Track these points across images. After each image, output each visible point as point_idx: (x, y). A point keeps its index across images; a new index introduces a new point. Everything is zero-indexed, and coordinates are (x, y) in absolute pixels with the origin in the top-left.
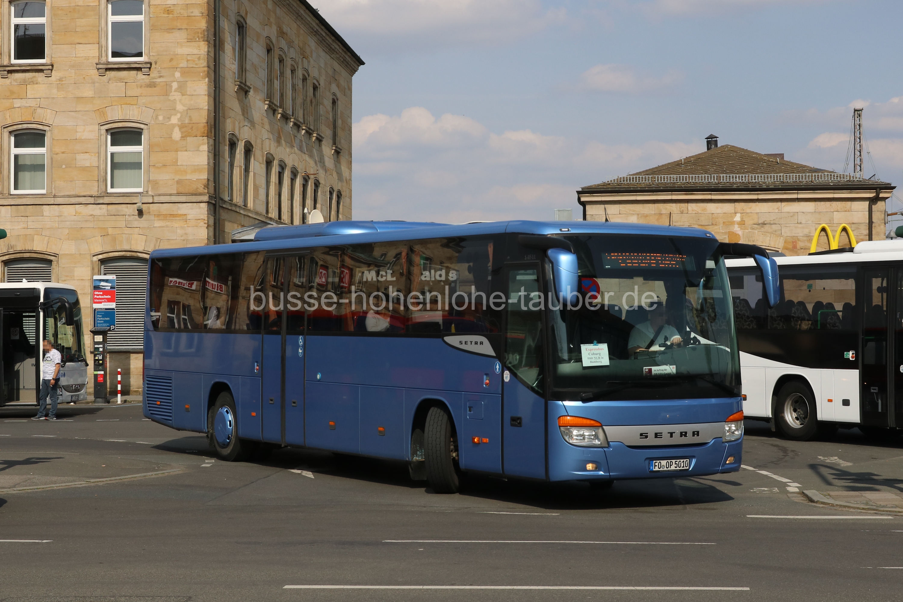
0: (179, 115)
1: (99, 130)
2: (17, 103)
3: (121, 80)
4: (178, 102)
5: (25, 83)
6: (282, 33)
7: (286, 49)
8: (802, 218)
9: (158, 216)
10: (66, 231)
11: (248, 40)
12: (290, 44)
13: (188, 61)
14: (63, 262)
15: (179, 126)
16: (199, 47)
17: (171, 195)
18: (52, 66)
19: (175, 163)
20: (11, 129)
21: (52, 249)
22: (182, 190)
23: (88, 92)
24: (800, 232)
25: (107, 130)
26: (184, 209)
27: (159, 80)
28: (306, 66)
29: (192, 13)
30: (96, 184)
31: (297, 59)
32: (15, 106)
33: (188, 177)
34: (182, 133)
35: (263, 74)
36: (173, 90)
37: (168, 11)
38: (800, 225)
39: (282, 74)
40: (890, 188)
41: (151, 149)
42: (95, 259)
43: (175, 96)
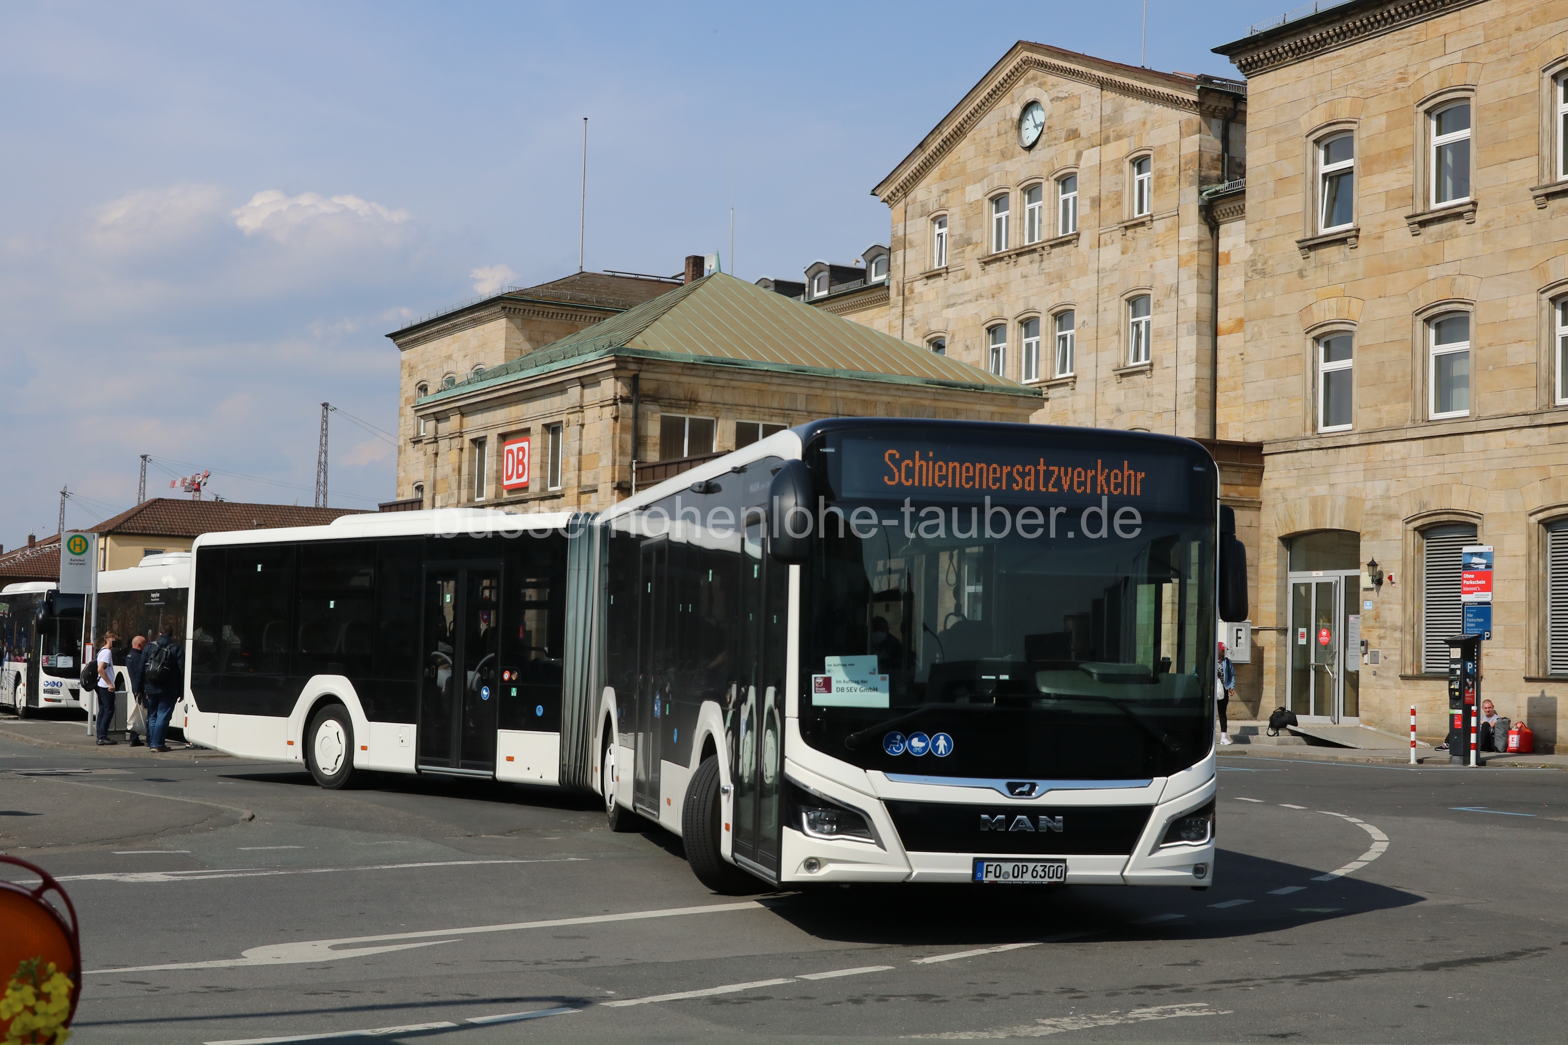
1: (1539, 300)
2: (1432, 273)
5: (1441, 239)
14: (1488, 524)
18: (1477, 205)
21: (1475, 508)
23: (1523, 239)
25: (1553, 299)
30: (1532, 392)
32: (1430, 277)
42: (1533, 519)
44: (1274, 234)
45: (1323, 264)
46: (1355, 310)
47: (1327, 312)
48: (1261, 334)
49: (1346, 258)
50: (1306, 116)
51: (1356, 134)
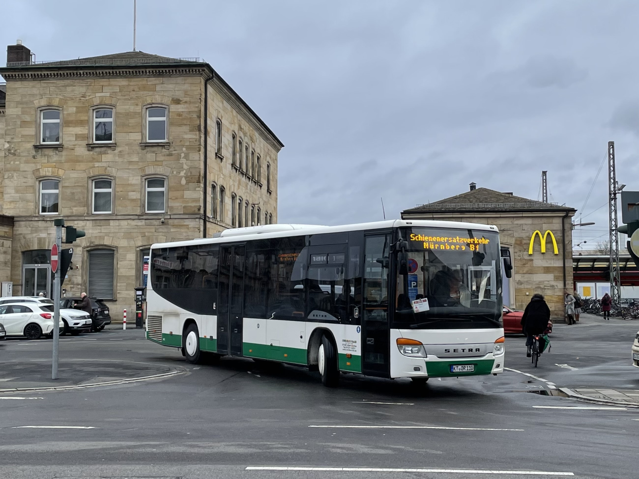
0: (185, 171)
1: (141, 179)
2: (97, 164)
3: (153, 152)
4: (184, 164)
5: (101, 153)
6: (240, 128)
7: (243, 138)
8: (525, 227)
9: (173, 225)
10: (123, 234)
11: (223, 132)
12: (245, 134)
13: (190, 142)
14: (120, 251)
15: (184, 177)
16: (196, 134)
17: (180, 214)
18: (116, 144)
19: (182, 197)
20: (93, 178)
21: (115, 244)
22: (187, 212)
23: (135, 158)
24: (524, 235)
25: (145, 179)
26: (187, 222)
27: (174, 152)
28: (253, 147)
29: (192, 116)
30: (139, 208)
31: (249, 143)
32: (95, 166)
33: (190, 205)
34: (186, 181)
35: (231, 150)
36: (182, 157)
37: (179, 115)
38: (524, 231)
39: (241, 151)
40: (574, 211)
41: (169, 189)
42: (138, 249)
43: (183, 161)
44: (20, 141)
45: (45, 155)
46: (61, 172)
47: (47, 173)
48: (13, 177)
49: (56, 154)
50: (37, 101)
51: (61, 112)
